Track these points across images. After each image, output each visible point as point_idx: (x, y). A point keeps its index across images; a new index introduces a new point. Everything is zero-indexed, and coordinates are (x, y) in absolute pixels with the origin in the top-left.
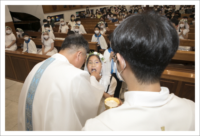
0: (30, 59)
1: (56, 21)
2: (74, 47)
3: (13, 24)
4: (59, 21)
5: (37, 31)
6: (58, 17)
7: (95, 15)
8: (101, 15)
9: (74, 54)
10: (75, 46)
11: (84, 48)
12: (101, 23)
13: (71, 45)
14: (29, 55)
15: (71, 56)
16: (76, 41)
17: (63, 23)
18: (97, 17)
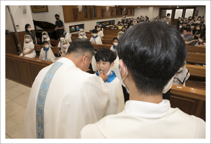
5: (57, 40)
6: (79, 27)
11: (90, 53)
12: (121, 33)
13: (77, 49)
16: (83, 45)
18: (118, 28)
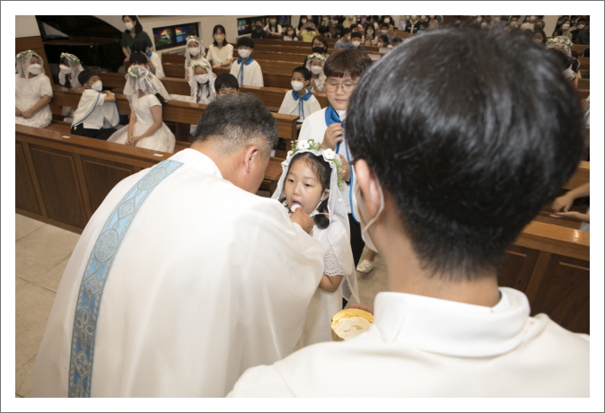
0: (86, 157)
1: (175, 43)
2: (234, 132)
3: (41, 45)
4: (184, 43)
5: (116, 70)
6: (183, 31)
7: (297, 32)
8: (314, 33)
9: (235, 155)
10: (239, 129)
11: (264, 137)
12: (314, 57)
13: (228, 127)
14: (84, 145)
15: (229, 161)
16: (242, 115)
17: (194, 50)
18: (300, 38)
